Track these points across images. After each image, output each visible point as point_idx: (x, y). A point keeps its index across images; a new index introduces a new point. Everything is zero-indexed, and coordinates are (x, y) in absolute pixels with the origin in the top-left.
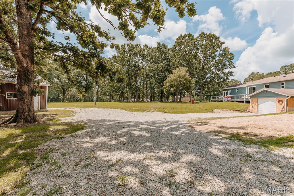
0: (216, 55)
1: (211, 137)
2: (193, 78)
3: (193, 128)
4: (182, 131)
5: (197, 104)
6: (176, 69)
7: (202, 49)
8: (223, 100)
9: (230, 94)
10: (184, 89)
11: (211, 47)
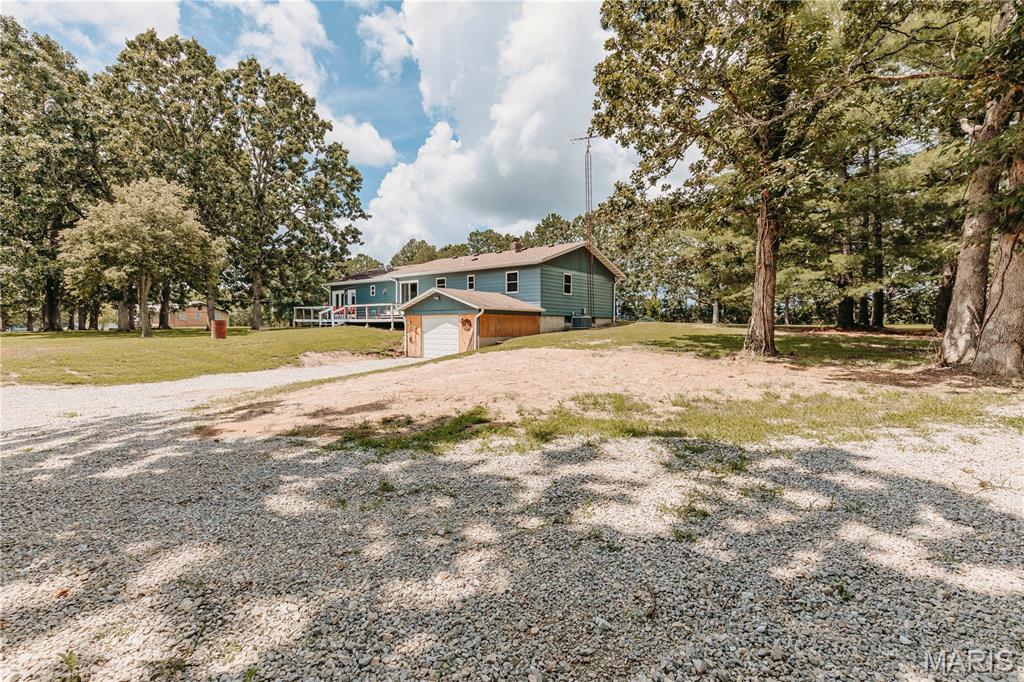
0: (306, 163)
1: (278, 456)
2: (219, 234)
3: (212, 433)
4: (153, 459)
5: (236, 338)
6: (134, 182)
7: (254, 125)
8: (333, 321)
9: (353, 303)
10: (178, 276)
11: (289, 128)
